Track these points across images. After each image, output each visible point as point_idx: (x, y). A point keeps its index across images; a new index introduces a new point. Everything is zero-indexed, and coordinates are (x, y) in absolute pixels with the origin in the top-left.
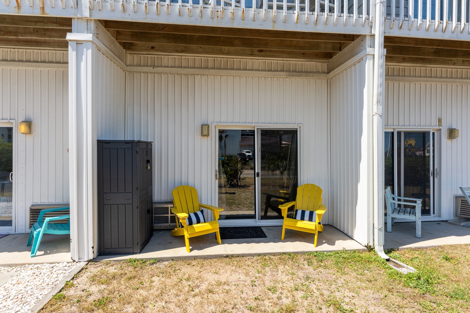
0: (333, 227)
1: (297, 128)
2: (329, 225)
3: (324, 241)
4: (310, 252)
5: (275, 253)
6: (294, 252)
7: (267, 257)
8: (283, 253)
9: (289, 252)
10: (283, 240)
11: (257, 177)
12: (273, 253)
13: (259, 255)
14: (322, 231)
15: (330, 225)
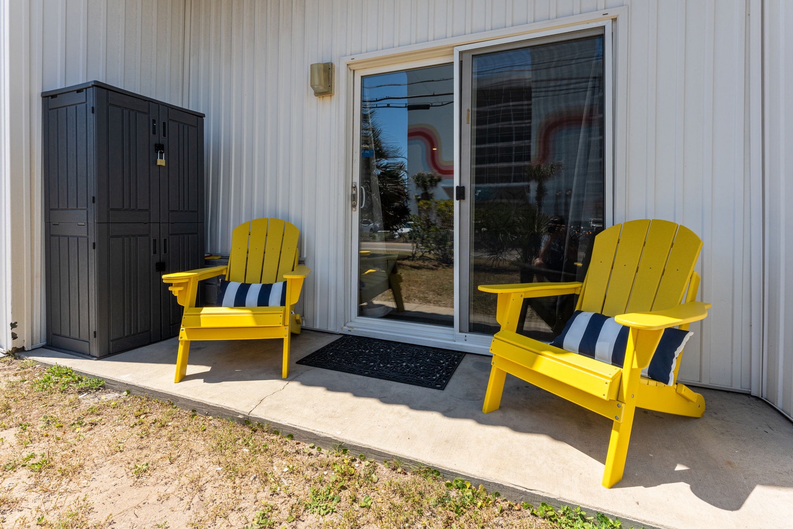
0: (769, 411)
1: (604, 27)
2: (749, 395)
3: (679, 468)
4: (564, 504)
5: (400, 459)
6: (482, 482)
7: (361, 467)
8: (429, 468)
9: (457, 475)
10: (489, 413)
11: (457, 199)
12: (393, 457)
13: (343, 448)
14: (698, 416)
15: (757, 398)
